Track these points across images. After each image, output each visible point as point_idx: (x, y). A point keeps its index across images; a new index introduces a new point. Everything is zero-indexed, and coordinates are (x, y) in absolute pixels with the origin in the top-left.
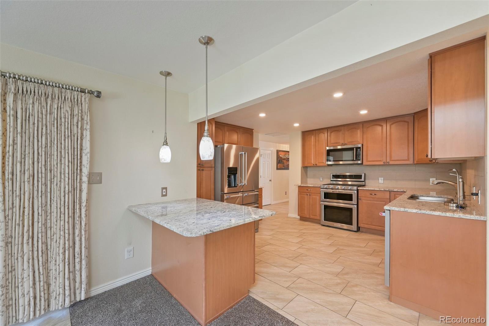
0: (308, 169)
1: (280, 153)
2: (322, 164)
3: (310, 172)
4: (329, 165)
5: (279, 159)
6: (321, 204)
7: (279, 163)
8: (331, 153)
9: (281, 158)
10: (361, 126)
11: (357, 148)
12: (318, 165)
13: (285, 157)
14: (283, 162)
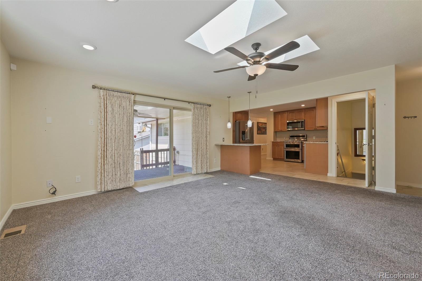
0: (277, 133)
1: (259, 124)
2: (285, 130)
3: (278, 134)
4: (288, 130)
5: (258, 128)
6: (284, 150)
7: (258, 130)
8: (289, 124)
9: (260, 127)
10: (304, 110)
11: (302, 122)
12: (283, 130)
13: (262, 126)
14: (261, 130)
